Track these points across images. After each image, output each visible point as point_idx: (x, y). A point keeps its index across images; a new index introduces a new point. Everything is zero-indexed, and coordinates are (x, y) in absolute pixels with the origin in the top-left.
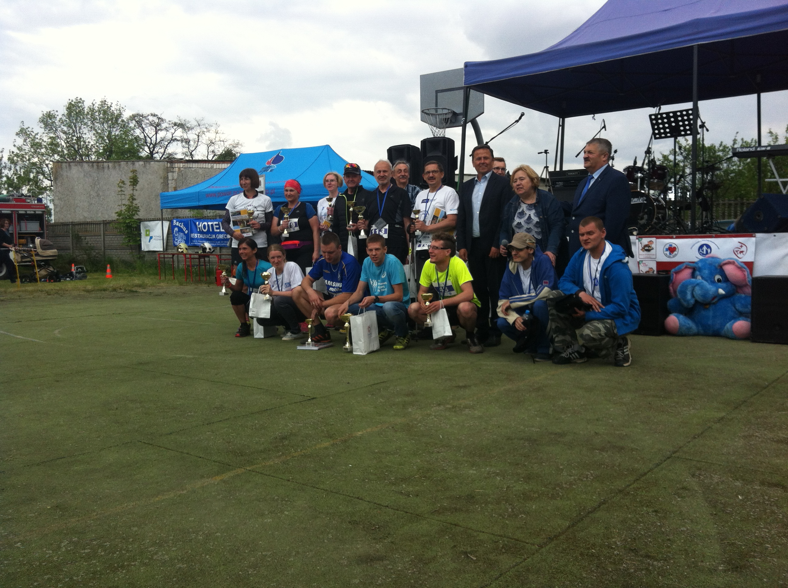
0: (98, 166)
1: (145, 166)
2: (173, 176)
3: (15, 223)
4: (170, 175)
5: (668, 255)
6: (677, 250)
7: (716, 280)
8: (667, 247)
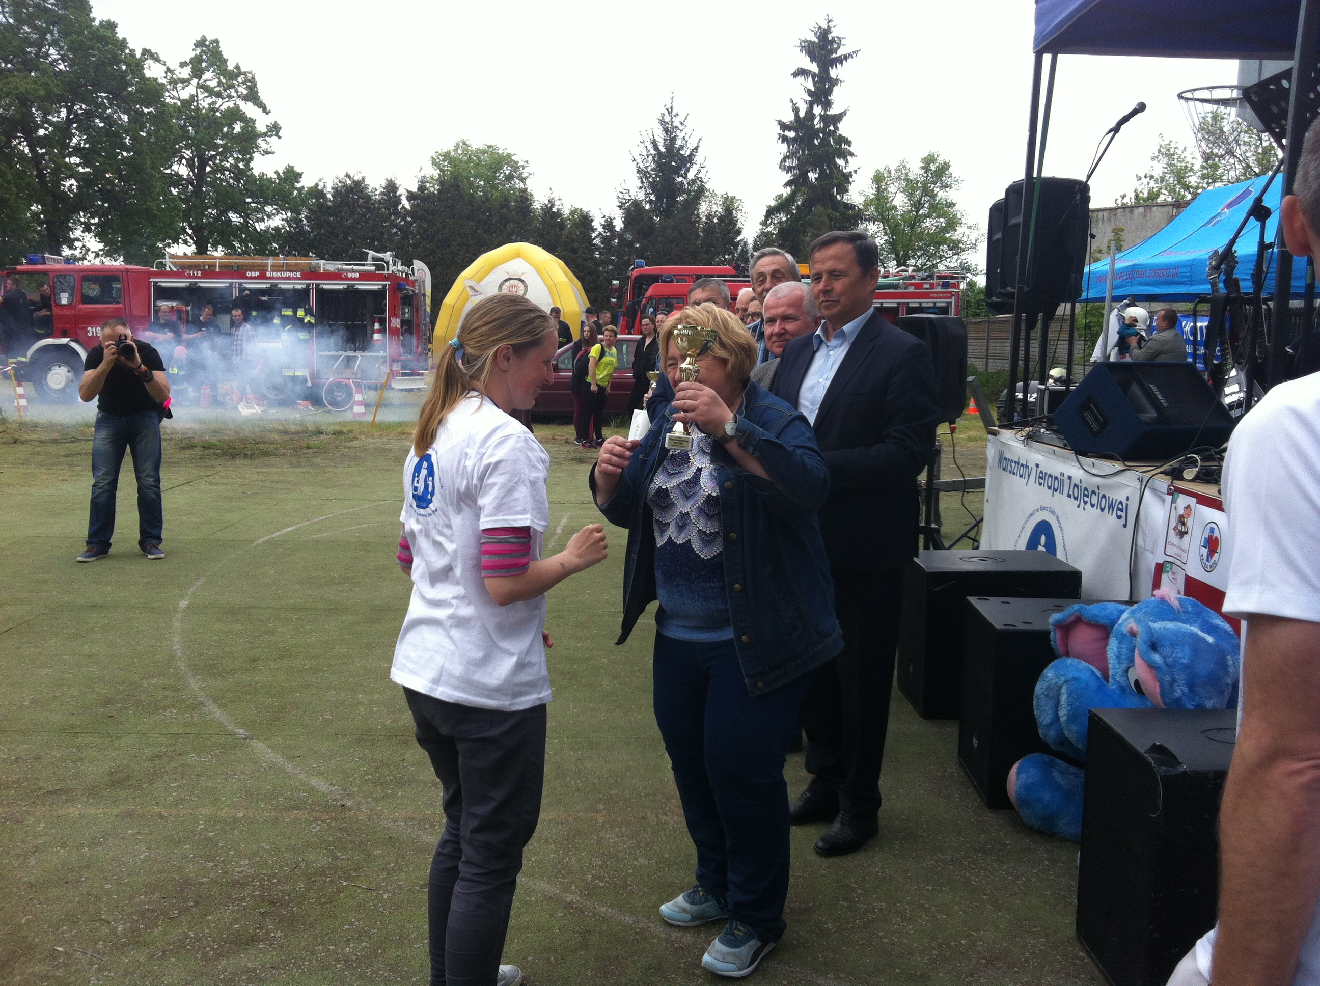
1: (1145, 216)
5: (1205, 560)
6: (1219, 550)
7: (1132, 684)
8: (1207, 533)
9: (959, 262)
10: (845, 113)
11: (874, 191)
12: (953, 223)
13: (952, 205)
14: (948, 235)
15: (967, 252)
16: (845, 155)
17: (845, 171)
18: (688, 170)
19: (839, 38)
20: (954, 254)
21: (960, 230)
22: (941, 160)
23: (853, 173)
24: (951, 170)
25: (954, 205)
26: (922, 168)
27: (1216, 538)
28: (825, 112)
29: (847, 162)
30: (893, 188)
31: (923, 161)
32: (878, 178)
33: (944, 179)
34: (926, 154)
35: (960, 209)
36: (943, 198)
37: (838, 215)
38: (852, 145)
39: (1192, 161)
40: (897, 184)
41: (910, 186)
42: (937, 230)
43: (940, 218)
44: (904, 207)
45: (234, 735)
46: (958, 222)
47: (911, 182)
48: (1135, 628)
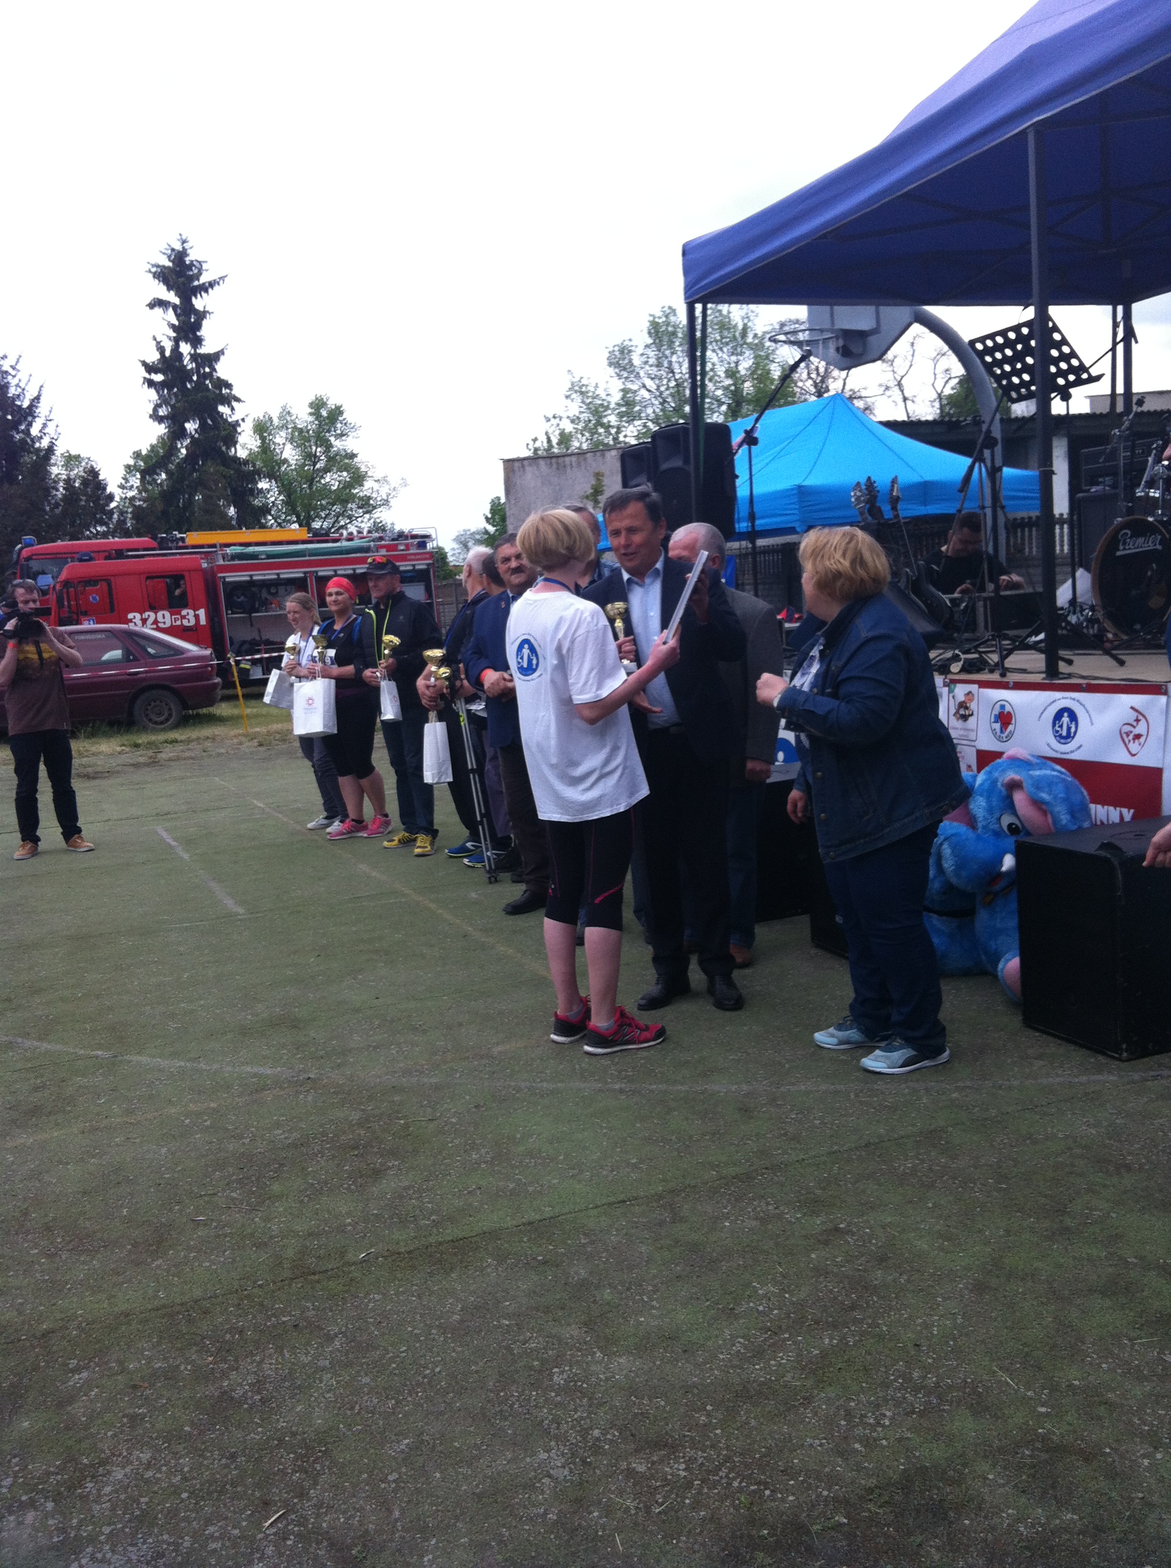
5: (998, 733)
6: (1013, 722)
7: (1005, 828)
8: (997, 711)
9: (372, 521)
10: (222, 352)
11: (259, 443)
12: (358, 478)
13: (353, 456)
14: (355, 491)
15: (379, 510)
16: (228, 400)
17: (230, 420)
18: (30, 424)
19: (200, 262)
20: (365, 513)
21: (368, 484)
22: (332, 403)
23: (240, 422)
24: (345, 416)
25: (356, 456)
26: (311, 414)
27: (1009, 713)
28: (195, 350)
29: (233, 409)
30: (280, 438)
31: (311, 405)
32: (262, 428)
33: (339, 425)
34: (314, 398)
35: (363, 461)
36: (341, 447)
37: (232, 472)
38: (234, 388)
39: (609, 399)
40: (283, 434)
41: (300, 437)
42: (341, 486)
43: (341, 472)
44: (297, 460)
45: (97, 1057)
46: (364, 476)
47: (301, 431)
48: (1017, 777)
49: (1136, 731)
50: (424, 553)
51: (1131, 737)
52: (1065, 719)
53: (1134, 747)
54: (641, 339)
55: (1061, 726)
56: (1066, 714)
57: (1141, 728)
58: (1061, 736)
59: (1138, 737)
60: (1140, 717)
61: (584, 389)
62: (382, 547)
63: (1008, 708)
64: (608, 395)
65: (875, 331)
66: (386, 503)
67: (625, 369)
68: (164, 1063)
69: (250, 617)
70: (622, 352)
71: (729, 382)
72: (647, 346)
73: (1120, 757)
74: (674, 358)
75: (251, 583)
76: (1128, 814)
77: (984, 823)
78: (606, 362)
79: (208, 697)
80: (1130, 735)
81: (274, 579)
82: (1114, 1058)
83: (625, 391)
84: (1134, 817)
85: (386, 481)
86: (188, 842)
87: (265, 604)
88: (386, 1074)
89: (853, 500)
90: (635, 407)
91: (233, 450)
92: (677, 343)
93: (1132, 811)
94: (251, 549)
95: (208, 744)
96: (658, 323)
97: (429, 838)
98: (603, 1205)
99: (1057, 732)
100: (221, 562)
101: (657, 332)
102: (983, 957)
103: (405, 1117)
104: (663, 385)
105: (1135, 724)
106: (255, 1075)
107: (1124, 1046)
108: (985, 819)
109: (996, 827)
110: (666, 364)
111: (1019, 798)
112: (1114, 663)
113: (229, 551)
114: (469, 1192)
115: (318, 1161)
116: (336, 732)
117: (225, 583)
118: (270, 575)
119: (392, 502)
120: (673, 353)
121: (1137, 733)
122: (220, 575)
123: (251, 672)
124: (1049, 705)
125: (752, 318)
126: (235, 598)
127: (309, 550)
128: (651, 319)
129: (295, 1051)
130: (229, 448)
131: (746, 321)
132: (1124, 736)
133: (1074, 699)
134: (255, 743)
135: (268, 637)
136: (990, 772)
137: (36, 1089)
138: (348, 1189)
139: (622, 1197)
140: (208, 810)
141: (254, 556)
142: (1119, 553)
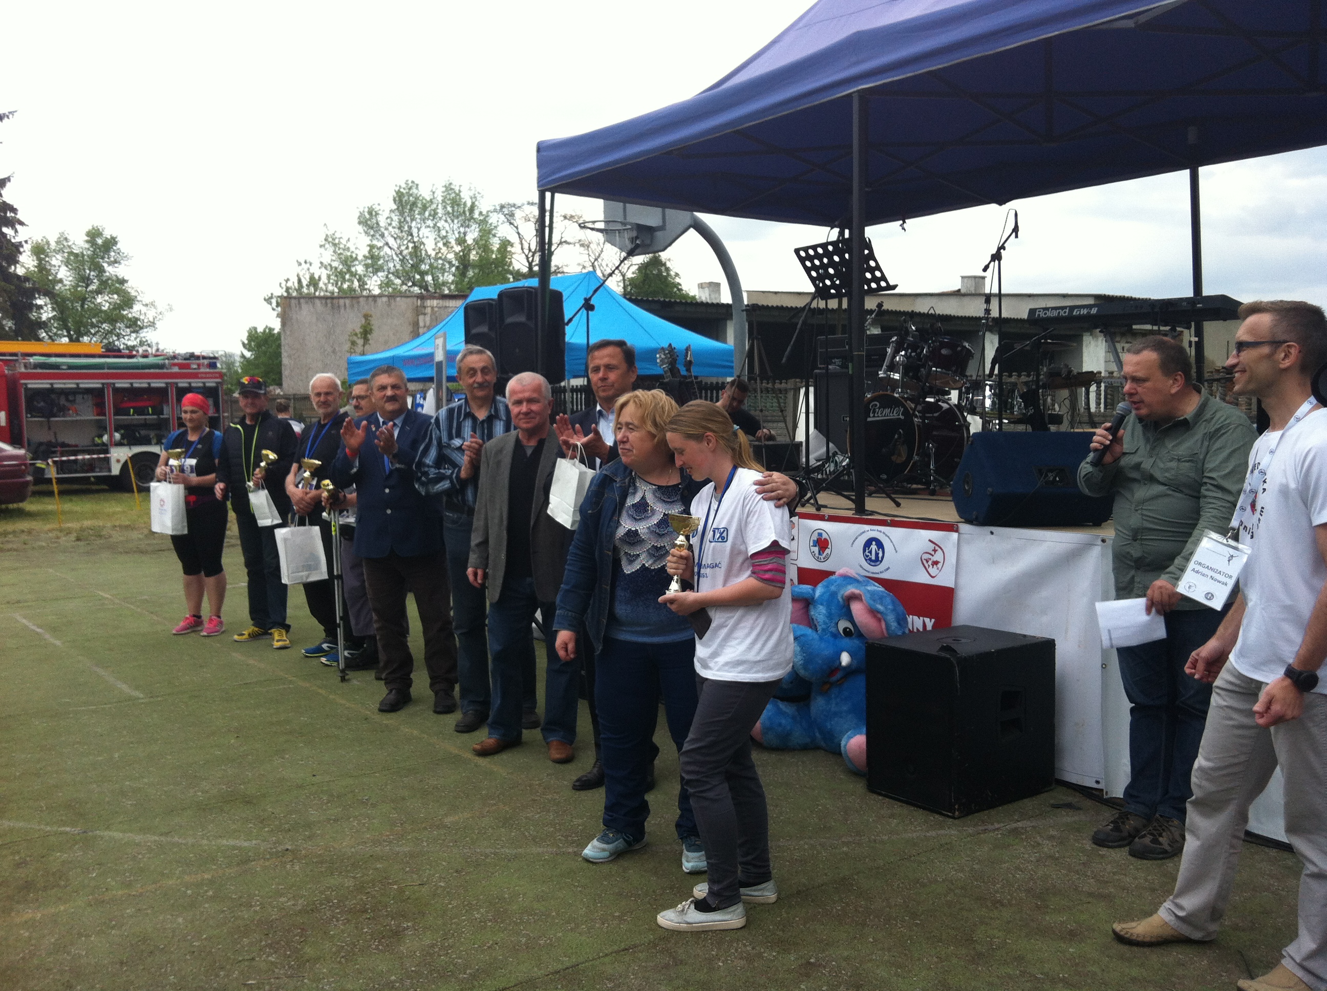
0: (332, 303)
1: (389, 305)
2: (424, 320)
3: (172, 402)
4: (421, 318)
5: (817, 555)
6: (829, 546)
7: (841, 632)
8: (815, 537)
9: (138, 340)
10: (8, 179)
11: (36, 263)
12: (128, 301)
13: (123, 282)
14: (125, 313)
15: (145, 330)
16: (13, 223)
17: (13, 241)
20: (133, 332)
21: (137, 307)
22: (107, 234)
23: (23, 243)
24: (119, 246)
25: (126, 281)
26: (87, 242)
27: (826, 539)
29: (16, 231)
30: (56, 261)
31: (88, 234)
32: (39, 251)
33: (112, 254)
34: (91, 228)
35: (132, 287)
36: (113, 273)
37: (13, 287)
38: (19, 213)
39: (357, 252)
40: (59, 257)
41: (75, 260)
42: (111, 307)
43: (112, 294)
44: (71, 281)
45: (66, 833)
46: (133, 300)
47: (76, 255)
48: (857, 591)
49: (935, 559)
50: (216, 373)
51: (930, 563)
52: (874, 547)
53: (933, 571)
54: (386, 206)
55: (870, 552)
56: (874, 543)
57: (938, 556)
58: (870, 560)
59: (936, 563)
60: (937, 548)
61: (337, 241)
62: (174, 365)
63: (825, 536)
64: (356, 248)
65: (662, 228)
66: (152, 324)
67: (372, 228)
68: (138, 838)
69: (49, 421)
70: (370, 213)
71: (458, 249)
72: (392, 211)
73: (921, 577)
74: (414, 224)
75: (52, 390)
76: (930, 623)
77: (824, 626)
78: (357, 221)
79: (20, 493)
80: (929, 561)
81: (75, 388)
82: (948, 816)
83: (372, 247)
84: (934, 626)
85: (154, 306)
86: (54, 629)
87: (63, 410)
88: (358, 844)
89: (658, 361)
90: (379, 260)
91: (13, 267)
92: (416, 212)
93: (933, 620)
94: (53, 360)
95: (24, 537)
96: (402, 193)
97: (284, 632)
98: (612, 953)
99: (867, 556)
100: (23, 370)
101: (401, 201)
102: (817, 734)
103: (395, 883)
104: (404, 245)
105: (933, 553)
106: (234, 848)
107: (956, 807)
108: (825, 623)
109: (833, 630)
110: (406, 228)
111: (857, 608)
112: (893, 504)
113: (32, 360)
114: (489, 947)
115: (336, 925)
116: (186, 532)
117: (27, 389)
118: (70, 384)
119: (158, 324)
120: (412, 220)
121: (935, 560)
122: (23, 381)
123: (46, 471)
124: (860, 535)
125: (478, 199)
126: (35, 403)
127: (108, 363)
128: (397, 189)
129: (261, 825)
130: (10, 266)
131: (474, 200)
132: (925, 562)
133: (881, 532)
134: (73, 537)
135: (63, 440)
136: (827, 587)
137: (18, 865)
138: (377, 948)
139: (623, 946)
140: (57, 599)
141: (56, 366)
142: (869, 419)
